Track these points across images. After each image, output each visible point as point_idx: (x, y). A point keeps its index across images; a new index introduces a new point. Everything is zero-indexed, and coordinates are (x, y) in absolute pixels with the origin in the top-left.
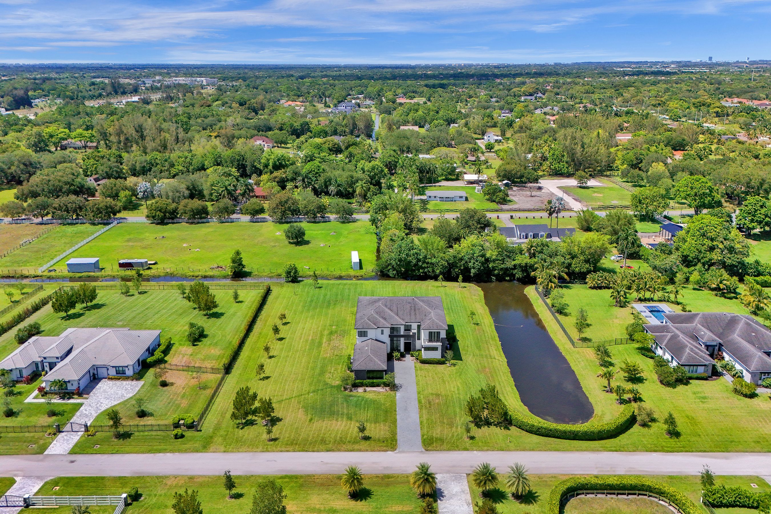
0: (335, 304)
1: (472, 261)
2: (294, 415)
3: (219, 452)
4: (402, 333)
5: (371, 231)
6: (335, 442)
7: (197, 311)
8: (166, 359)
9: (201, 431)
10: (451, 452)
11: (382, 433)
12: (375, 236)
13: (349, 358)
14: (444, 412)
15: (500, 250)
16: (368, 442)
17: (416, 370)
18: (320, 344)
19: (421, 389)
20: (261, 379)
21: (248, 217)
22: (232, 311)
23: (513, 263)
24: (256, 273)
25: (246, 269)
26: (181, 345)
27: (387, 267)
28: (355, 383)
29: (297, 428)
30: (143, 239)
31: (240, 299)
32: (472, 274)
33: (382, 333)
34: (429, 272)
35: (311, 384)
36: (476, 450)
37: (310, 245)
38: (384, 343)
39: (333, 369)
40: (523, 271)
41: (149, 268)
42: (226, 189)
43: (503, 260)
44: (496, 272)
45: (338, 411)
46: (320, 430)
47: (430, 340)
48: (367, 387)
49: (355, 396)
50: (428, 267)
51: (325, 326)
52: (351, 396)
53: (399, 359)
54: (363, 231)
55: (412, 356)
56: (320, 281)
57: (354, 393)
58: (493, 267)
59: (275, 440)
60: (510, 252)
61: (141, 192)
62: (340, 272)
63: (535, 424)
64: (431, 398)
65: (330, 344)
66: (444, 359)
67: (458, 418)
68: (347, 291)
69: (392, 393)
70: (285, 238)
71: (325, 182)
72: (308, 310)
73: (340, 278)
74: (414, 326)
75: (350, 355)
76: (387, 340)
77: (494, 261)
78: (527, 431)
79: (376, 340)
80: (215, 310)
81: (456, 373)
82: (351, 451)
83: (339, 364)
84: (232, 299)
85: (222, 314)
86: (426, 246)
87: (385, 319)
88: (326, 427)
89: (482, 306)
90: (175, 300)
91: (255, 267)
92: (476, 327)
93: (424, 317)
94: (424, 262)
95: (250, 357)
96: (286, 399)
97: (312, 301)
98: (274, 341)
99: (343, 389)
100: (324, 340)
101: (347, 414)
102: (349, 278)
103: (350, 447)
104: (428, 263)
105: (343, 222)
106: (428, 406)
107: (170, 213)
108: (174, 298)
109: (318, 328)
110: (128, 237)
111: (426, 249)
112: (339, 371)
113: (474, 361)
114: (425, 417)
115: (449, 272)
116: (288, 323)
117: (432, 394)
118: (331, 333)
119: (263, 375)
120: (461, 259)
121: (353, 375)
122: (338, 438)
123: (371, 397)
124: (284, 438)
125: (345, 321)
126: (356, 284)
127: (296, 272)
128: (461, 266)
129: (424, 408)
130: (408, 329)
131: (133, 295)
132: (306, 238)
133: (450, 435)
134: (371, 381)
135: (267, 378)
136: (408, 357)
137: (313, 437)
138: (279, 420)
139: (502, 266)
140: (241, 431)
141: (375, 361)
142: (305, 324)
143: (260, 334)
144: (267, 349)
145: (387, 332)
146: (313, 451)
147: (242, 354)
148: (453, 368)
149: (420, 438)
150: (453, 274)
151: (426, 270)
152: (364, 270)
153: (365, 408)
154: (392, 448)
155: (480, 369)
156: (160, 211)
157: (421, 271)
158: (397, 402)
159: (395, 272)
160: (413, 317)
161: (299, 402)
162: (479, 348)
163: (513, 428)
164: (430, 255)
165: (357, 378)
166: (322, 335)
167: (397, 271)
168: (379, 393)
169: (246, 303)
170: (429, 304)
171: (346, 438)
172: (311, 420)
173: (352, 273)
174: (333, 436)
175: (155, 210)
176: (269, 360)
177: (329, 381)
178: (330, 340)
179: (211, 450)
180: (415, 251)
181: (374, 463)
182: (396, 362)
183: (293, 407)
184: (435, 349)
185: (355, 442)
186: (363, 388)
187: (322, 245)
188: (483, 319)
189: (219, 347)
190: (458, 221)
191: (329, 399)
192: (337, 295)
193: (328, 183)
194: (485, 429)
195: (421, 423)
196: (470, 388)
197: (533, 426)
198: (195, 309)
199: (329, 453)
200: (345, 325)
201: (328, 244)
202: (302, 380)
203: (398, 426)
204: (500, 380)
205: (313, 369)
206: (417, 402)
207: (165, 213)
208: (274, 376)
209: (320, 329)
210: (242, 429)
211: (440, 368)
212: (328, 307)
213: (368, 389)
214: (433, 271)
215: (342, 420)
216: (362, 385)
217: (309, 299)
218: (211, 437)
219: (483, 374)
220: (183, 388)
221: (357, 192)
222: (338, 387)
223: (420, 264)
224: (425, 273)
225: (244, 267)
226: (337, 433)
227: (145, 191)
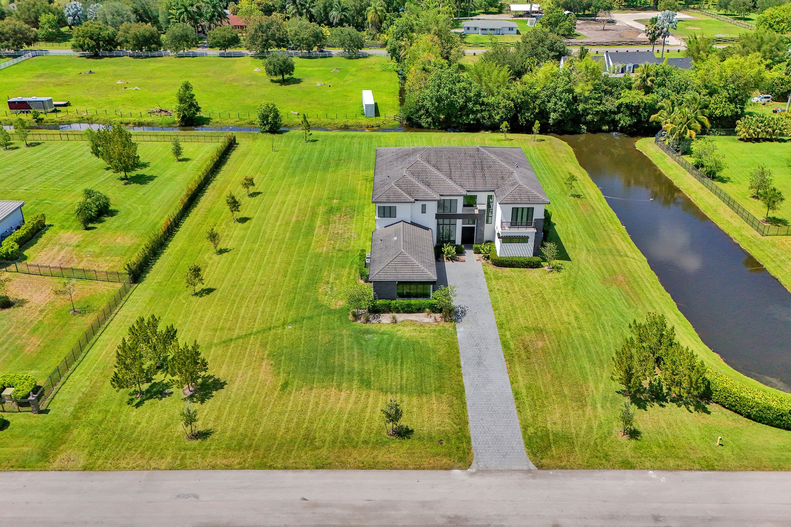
0: (337, 165)
1: (553, 100)
2: (250, 373)
3: (72, 469)
4: (460, 210)
5: (390, 68)
6: (334, 442)
7: (110, 173)
8: (26, 253)
9: (46, 411)
10: (597, 474)
11: (436, 420)
12: (396, 74)
13: (362, 256)
14: (560, 370)
15: (597, 81)
16: (407, 443)
17: (488, 279)
18: (311, 229)
19: (503, 318)
20: (196, 294)
21: (216, 51)
22: (168, 174)
23: (617, 102)
24: (218, 120)
25: (202, 114)
26: (62, 227)
27: (418, 111)
28: (374, 306)
29: (255, 406)
30: (61, 75)
31: (184, 156)
32: (551, 121)
33: (424, 211)
34: (483, 118)
35: (289, 306)
36: (653, 469)
37: (302, 85)
38: (427, 229)
39: (333, 276)
40: (631, 115)
41: (55, 111)
42: (186, 10)
43: (600, 99)
44: (589, 117)
45: (342, 366)
46: (303, 412)
47: (514, 224)
48: (398, 312)
49: (376, 333)
50: (482, 111)
51: (321, 199)
52: (367, 332)
53: (453, 259)
54: (378, 68)
55: (478, 252)
56: (314, 133)
57: (373, 325)
58: (585, 110)
59: (204, 435)
60: (613, 86)
61: (69, 16)
62: (344, 120)
63: (774, 404)
64: (527, 337)
65: (327, 229)
66: (538, 259)
67: (591, 385)
68: (356, 146)
69: (447, 325)
70: (265, 74)
71: (325, 8)
72: (294, 174)
73: (346, 128)
74: (482, 198)
75: (363, 251)
76: (432, 223)
77: (586, 100)
78: (749, 417)
79: (412, 223)
80: (139, 172)
81: (566, 285)
82: (371, 467)
83: (343, 267)
84: (172, 157)
85: (151, 178)
86: (480, 76)
87: (428, 185)
88: (317, 404)
89: (576, 167)
90: (81, 156)
91: (217, 111)
92: (579, 201)
93: (500, 182)
94: (475, 103)
95: (185, 252)
96: (239, 338)
97: (300, 160)
98: (232, 224)
99: (351, 317)
100: (318, 223)
101: (361, 374)
102: (360, 128)
103: (366, 456)
104: (483, 104)
105: (350, 58)
106: (524, 356)
107: (105, 41)
108: (81, 152)
109: (307, 202)
110: (41, 72)
111: (480, 80)
112: (344, 280)
113: (591, 260)
114: (522, 382)
115: (515, 117)
116: (259, 193)
117: (527, 329)
118: (331, 211)
119: (199, 287)
120: (535, 97)
121: (369, 289)
122: (342, 432)
123: (407, 335)
124: (224, 432)
125: (353, 191)
126: (371, 137)
127: (276, 116)
128: (535, 108)
129: (516, 359)
130: (470, 202)
131: (17, 148)
132: (296, 75)
133: (584, 427)
134: (406, 301)
135: (209, 291)
136: (469, 254)
137: (288, 430)
138: (218, 385)
139: (600, 108)
140: (135, 412)
141: (413, 264)
142: (287, 194)
143: (209, 210)
144: (213, 237)
145: (432, 208)
146: (285, 468)
147: (171, 245)
148: (556, 274)
149: (520, 434)
150: (522, 121)
151: (479, 115)
152: (382, 118)
153: (395, 360)
154: (461, 459)
155: (607, 276)
156: (91, 38)
157: (471, 116)
158: (461, 347)
159: (430, 120)
160: (480, 181)
161: (264, 345)
162: (593, 237)
163: (712, 407)
164: (486, 91)
165: (379, 295)
166: (314, 214)
167: (433, 119)
168: (422, 325)
169: (194, 162)
170: (506, 158)
171: (358, 432)
172: (285, 385)
173: (364, 121)
174: (330, 426)
175: (83, 37)
176: (216, 257)
177: (325, 300)
178: (327, 223)
179: (55, 465)
180: (463, 84)
181: (424, 504)
182: (448, 264)
183: (250, 356)
184: (524, 239)
185: (379, 444)
186: (390, 315)
187: (319, 84)
188: (585, 188)
189: (133, 233)
190: (518, 49)
191: (323, 338)
192: (340, 152)
193: (328, 9)
194: (654, 409)
195: (517, 394)
196: (599, 316)
197: (769, 408)
198: (108, 169)
199: (321, 472)
200: (353, 199)
201: (328, 83)
202: (274, 298)
203: (469, 403)
204: (650, 298)
205: (296, 275)
206: (500, 347)
207: (97, 40)
208: (222, 288)
209: (311, 203)
210: (138, 405)
211: (534, 274)
212: (326, 168)
213: (401, 317)
214: (490, 117)
215: (350, 388)
216: (388, 309)
217: (296, 157)
218: (66, 429)
219: (615, 286)
220: (41, 311)
221: (369, 20)
222: (342, 313)
223: (470, 105)
224: (478, 120)
225: (198, 109)
226: (340, 420)
227: (74, 15)
